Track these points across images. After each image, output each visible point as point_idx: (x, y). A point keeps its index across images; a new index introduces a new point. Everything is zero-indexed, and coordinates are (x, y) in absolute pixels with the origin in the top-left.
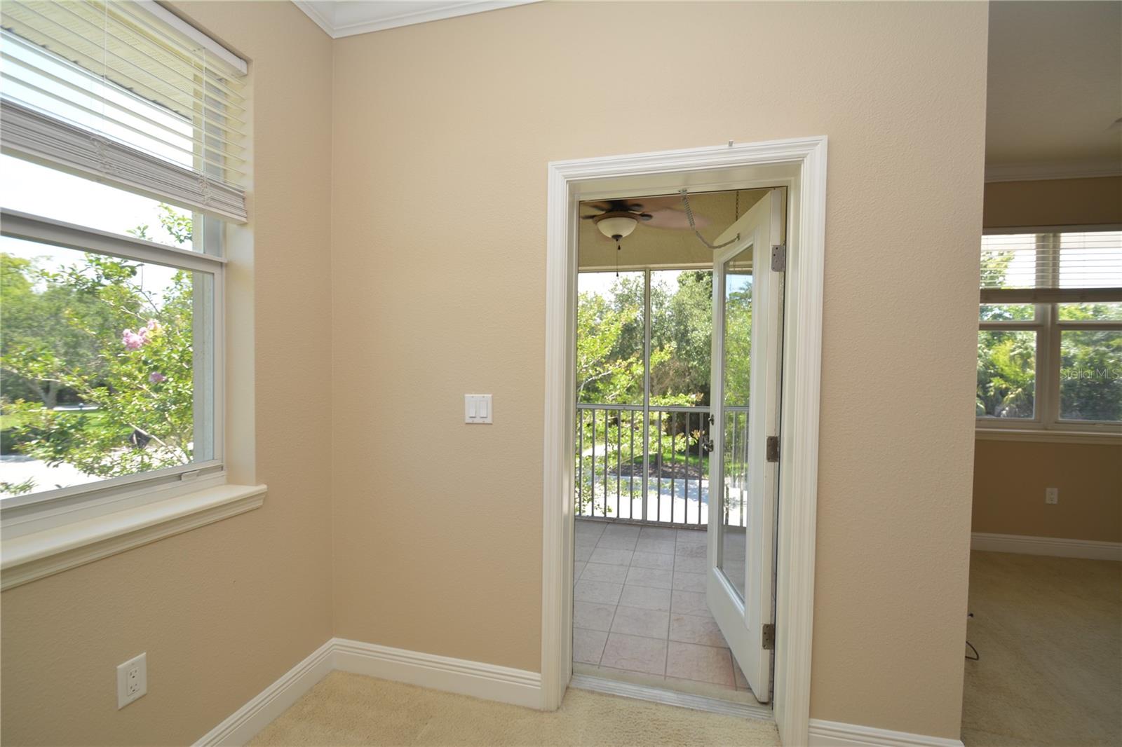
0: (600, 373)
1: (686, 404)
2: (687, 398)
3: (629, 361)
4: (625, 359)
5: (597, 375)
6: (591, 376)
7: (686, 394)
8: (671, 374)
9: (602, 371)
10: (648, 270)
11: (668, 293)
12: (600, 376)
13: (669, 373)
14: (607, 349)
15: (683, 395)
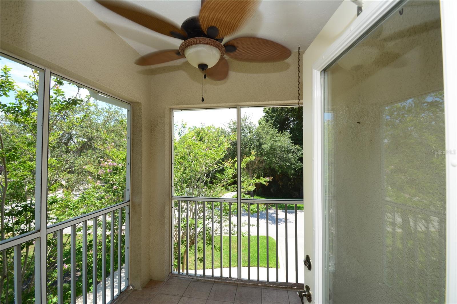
0: (220, 167)
1: (264, 182)
2: (265, 179)
3: (235, 160)
4: (233, 159)
5: (219, 168)
6: (216, 168)
7: (264, 177)
8: (257, 163)
9: (221, 165)
10: (239, 107)
11: (254, 128)
12: (220, 168)
13: (256, 162)
14: (223, 155)
15: (262, 178)
